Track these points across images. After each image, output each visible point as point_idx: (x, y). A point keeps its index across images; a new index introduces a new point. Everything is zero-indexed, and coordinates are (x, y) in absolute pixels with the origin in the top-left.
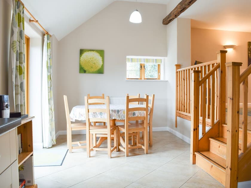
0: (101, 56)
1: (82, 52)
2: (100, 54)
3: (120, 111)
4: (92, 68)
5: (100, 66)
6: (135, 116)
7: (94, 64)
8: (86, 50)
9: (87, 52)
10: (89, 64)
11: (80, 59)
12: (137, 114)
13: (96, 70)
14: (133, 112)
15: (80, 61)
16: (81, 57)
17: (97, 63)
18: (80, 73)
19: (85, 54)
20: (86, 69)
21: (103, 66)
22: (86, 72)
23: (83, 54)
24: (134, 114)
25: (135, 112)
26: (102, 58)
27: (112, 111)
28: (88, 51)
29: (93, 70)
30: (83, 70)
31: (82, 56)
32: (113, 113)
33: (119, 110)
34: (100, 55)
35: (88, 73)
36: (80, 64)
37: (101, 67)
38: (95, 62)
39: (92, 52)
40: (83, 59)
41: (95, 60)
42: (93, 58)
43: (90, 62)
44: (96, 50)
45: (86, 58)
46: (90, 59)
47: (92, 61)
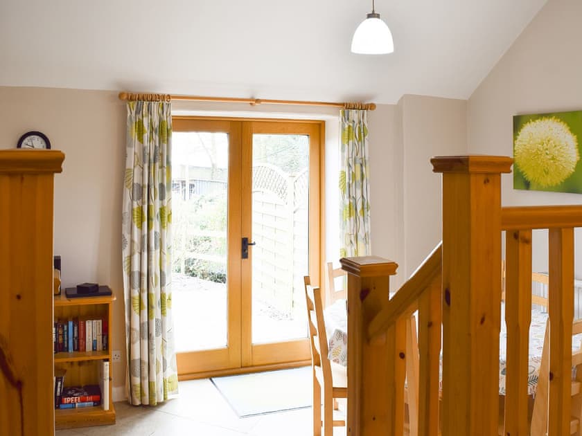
1: (518, 122)
2: (568, 125)
4: (547, 173)
5: (571, 168)
7: (553, 159)
9: (532, 123)
10: (539, 162)
11: (514, 144)
13: (558, 180)
15: (514, 151)
17: (562, 157)
18: (514, 188)
19: (528, 129)
20: (530, 176)
22: (531, 187)
23: (522, 130)
26: (575, 138)
28: (534, 120)
29: (548, 180)
30: (522, 181)
31: (519, 138)
34: (571, 130)
35: (537, 190)
37: (576, 169)
38: (557, 152)
39: (547, 120)
40: (521, 145)
41: (555, 146)
42: (549, 141)
43: (539, 153)
44: (557, 111)
45: (529, 144)
46: (540, 146)
47: (547, 149)
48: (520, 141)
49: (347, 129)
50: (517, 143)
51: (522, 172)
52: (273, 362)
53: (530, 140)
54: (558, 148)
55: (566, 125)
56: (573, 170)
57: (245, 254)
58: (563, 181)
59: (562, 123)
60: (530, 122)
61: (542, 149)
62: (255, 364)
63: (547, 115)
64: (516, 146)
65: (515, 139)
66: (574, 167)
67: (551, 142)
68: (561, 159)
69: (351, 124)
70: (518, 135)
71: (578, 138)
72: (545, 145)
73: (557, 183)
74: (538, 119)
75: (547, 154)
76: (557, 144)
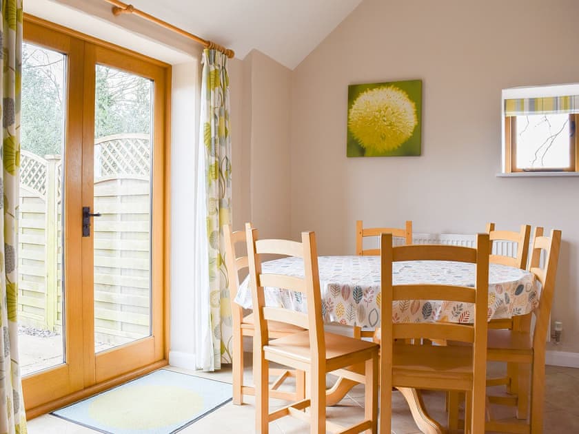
0: (411, 98)
1: (354, 92)
2: (407, 93)
3: (364, 292)
4: (384, 139)
5: (409, 133)
6: (429, 320)
7: (390, 125)
8: (365, 85)
9: (369, 92)
10: (376, 129)
11: (349, 113)
12: (437, 314)
13: (394, 145)
14: (422, 302)
15: (349, 119)
16: (351, 108)
17: (400, 122)
18: (348, 156)
19: (363, 99)
20: (365, 142)
21: (419, 129)
22: (366, 154)
23: (358, 99)
24: (427, 311)
25: (431, 302)
26: (413, 104)
27: (335, 288)
28: (371, 89)
29: (385, 145)
30: (356, 149)
31: (354, 106)
32: (338, 300)
33: (360, 290)
34: (409, 97)
35: (373, 156)
36: (348, 128)
37: (413, 133)
38: (394, 119)
39: (385, 89)
40: (356, 114)
41: (393, 113)
42: (387, 108)
43: (376, 120)
44: (396, 81)
45: (365, 111)
46: (378, 113)
47: (384, 116)
48: (355, 110)
49: (213, 73)
50: (352, 111)
51: (357, 140)
52: (115, 374)
53: (366, 108)
54: (396, 114)
55: (404, 93)
56: (410, 135)
57: (86, 230)
58: (400, 145)
59: (401, 91)
60: (367, 91)
61: (379, 116)
62: (98, 380)
63: (386, 84)
64: (351, 114)
65: (350, 107)
66: (412, 131)
67: (390, 109)
68: (398, 124)
69: (217, 68)
70: (354, 104)
71: (416, 105)
72: (382, 112)
73: (394, 148)
74: (375, 88)
75: (384, 121)
76: (395, 111)
